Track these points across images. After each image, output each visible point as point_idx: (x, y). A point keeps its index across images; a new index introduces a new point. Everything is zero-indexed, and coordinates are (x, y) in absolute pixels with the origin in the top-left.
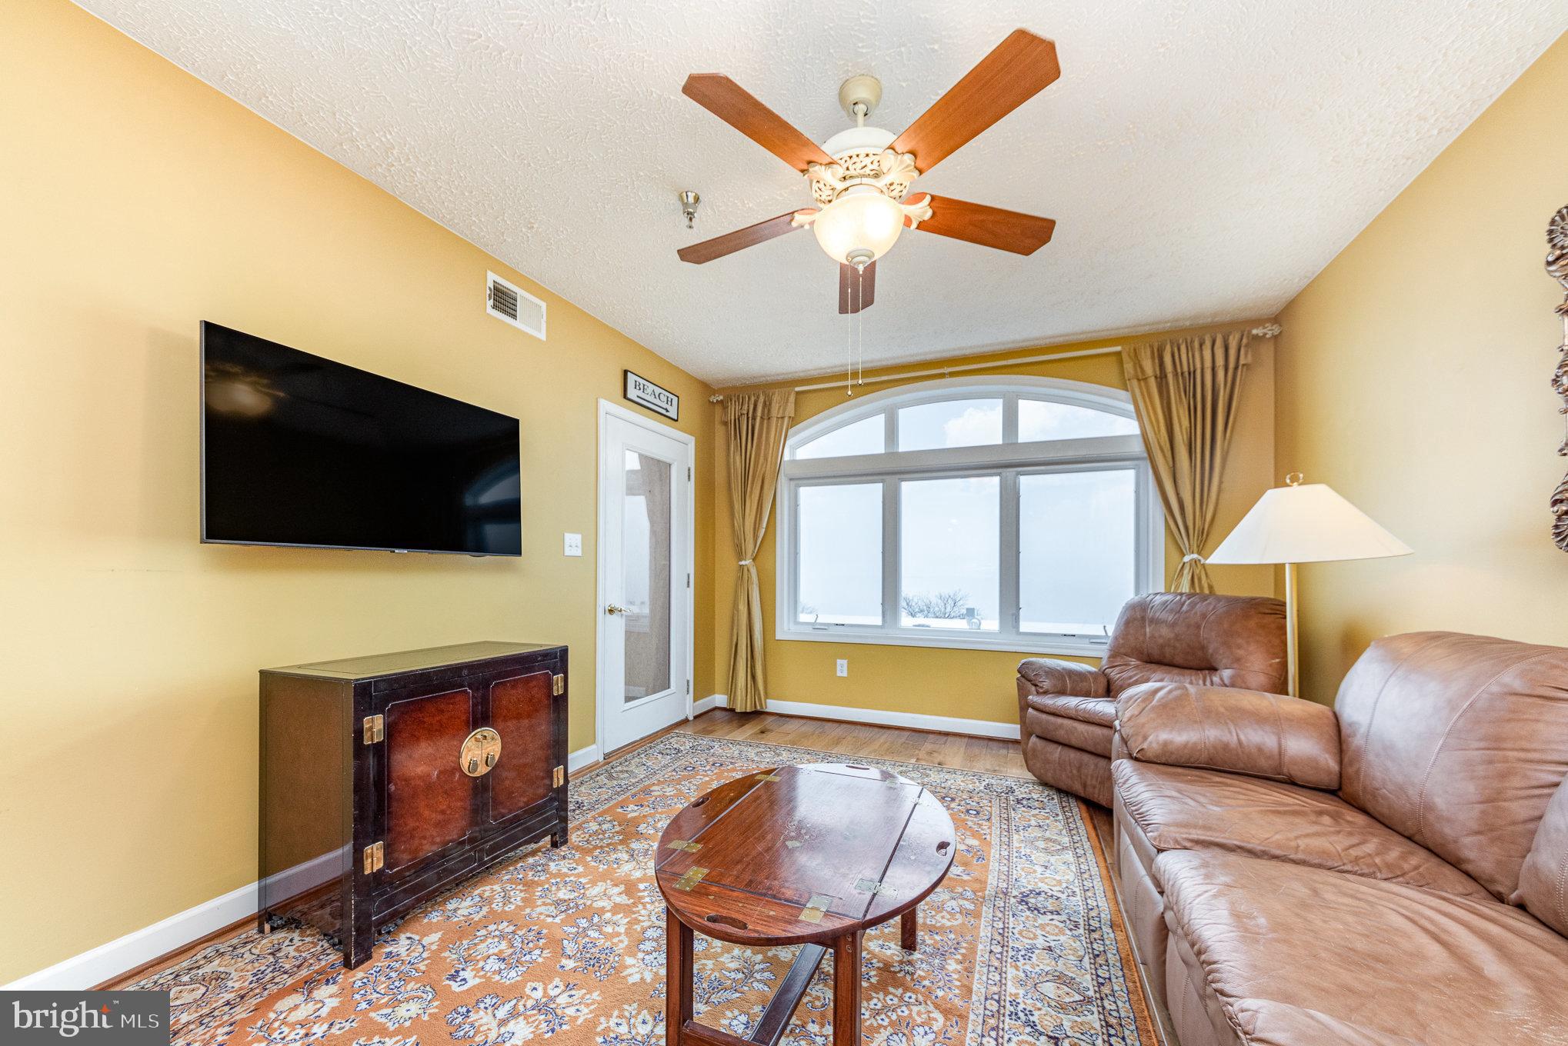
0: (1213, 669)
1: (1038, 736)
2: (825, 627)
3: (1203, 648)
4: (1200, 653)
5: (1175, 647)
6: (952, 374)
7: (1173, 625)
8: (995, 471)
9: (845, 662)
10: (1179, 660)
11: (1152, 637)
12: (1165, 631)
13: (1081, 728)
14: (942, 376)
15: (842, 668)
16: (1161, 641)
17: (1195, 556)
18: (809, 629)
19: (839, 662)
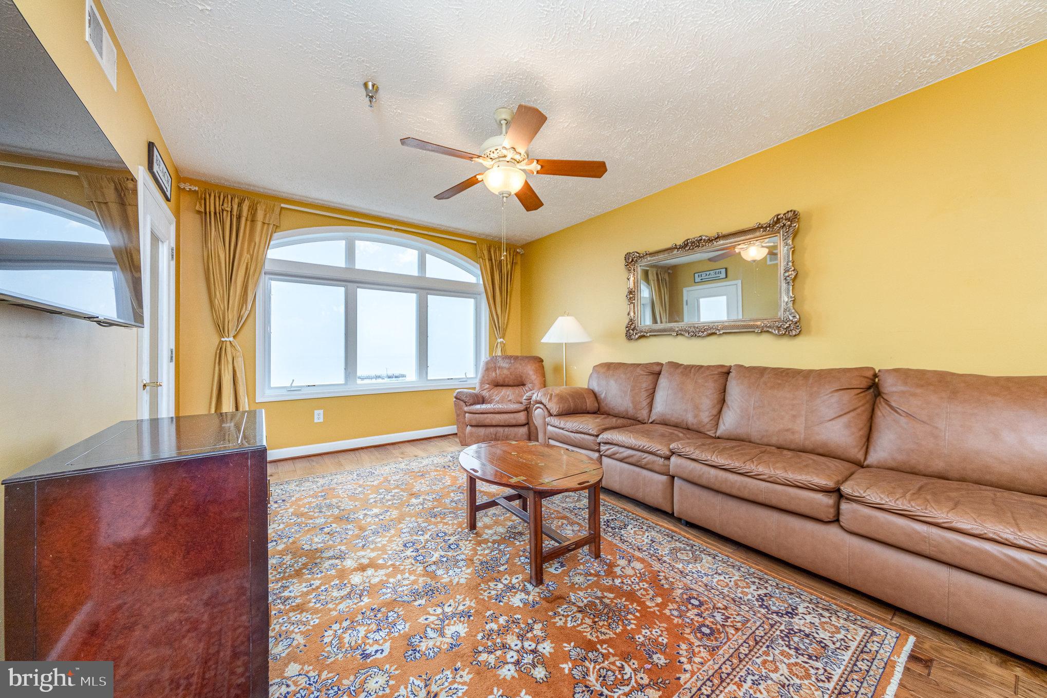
0: (524, 385)
1: (471, 426)
2: (299, 389)
3: (521, 377)
4: (519, 379)
5: (510, 378)
6: (396, 230)
7: (509, 369)
8: (414, 290)
9: (321, 412)
10: (511, 383)
11: (500, 374)
12: (505, 372)
13: (498, 416)
14: (390, 229)
15: (319, 416)
16: (504, 376)
17: (502, 340)
18: (284, 392)
19: (316, 412)
